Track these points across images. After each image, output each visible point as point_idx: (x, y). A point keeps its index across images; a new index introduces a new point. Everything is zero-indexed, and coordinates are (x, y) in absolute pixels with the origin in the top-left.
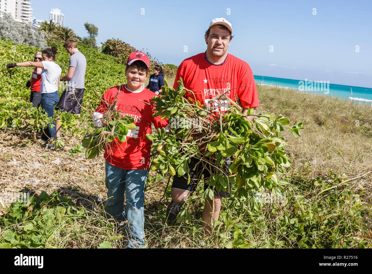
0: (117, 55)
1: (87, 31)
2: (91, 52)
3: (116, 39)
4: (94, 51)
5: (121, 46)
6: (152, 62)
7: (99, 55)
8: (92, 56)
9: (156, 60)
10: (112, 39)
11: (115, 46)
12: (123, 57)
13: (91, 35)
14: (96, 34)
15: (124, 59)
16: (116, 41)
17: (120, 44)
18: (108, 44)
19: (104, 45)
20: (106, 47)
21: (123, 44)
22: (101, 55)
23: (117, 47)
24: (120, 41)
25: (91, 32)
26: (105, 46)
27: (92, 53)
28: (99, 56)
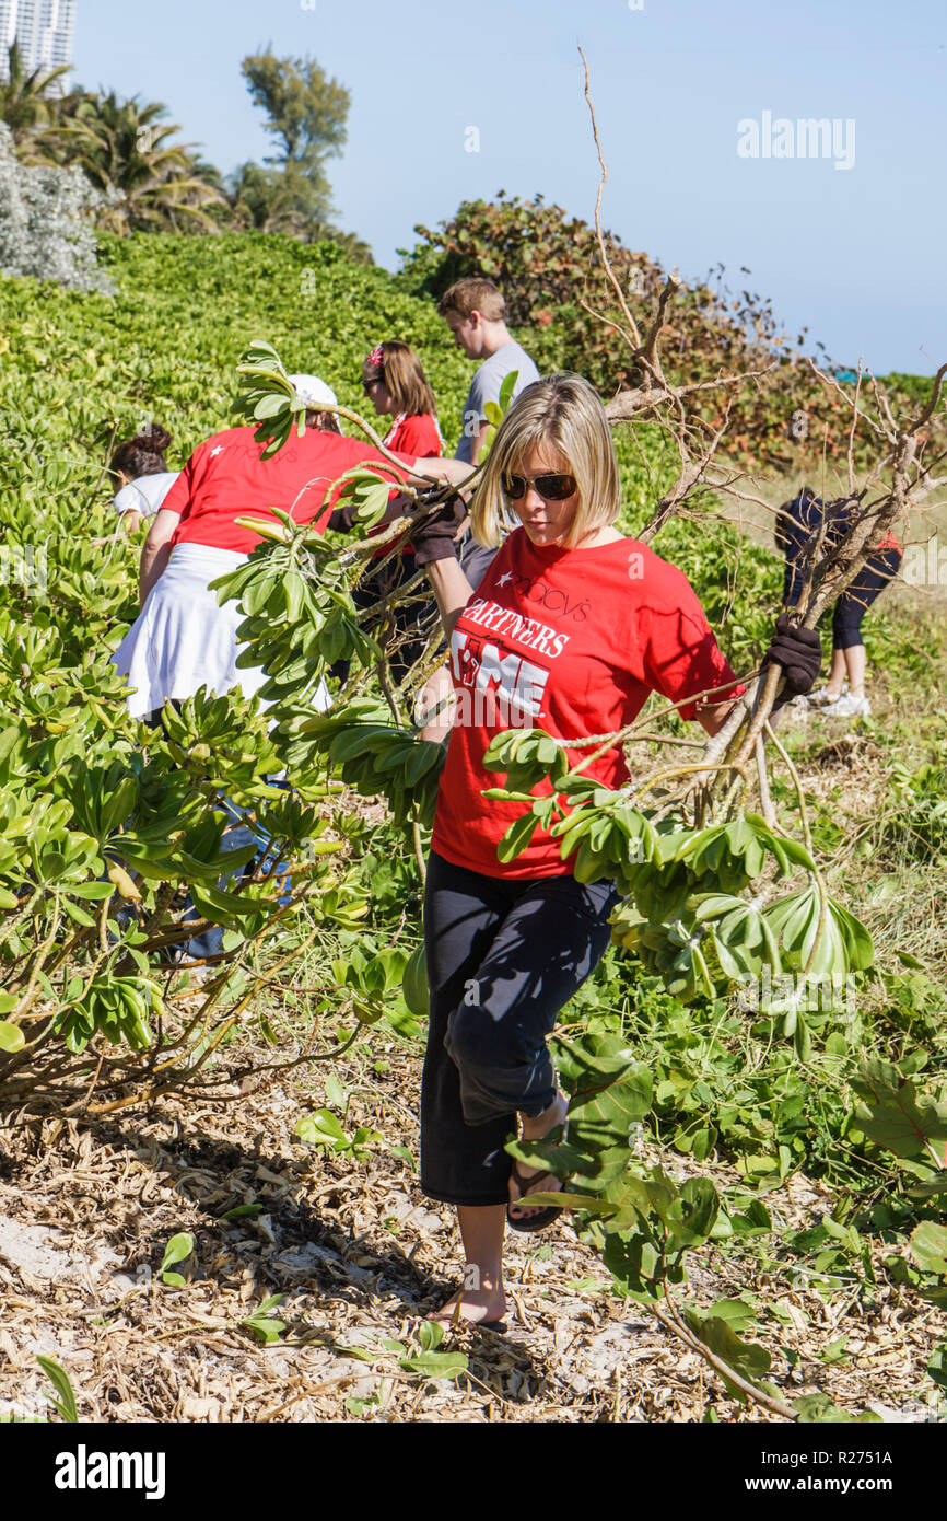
0: (525, 314)
1: (263, 114)
2: (347, 298)
3: (525, 200)
4: (368, 290)
5: (561, 250)
6: (785, 362)
7: (406, 317)
8: (352, 326)
9: (807, 352)
10: (497, 202)
11: (514, 247)
12: (569, 326)
13: (291, 148)
14: (332, 138)
15: (577, 340)
16: (523, 217)
17: (548, 232)
18: (464, 236)
19: (439, 242)
20: (452, 256)
21: (569, 231)
22: (419, 315)
23: (527, 256)
24: (548, 214)
25: (293, 125)
26: (439, 250)
27: (354, 301)
28: (401, 323)
